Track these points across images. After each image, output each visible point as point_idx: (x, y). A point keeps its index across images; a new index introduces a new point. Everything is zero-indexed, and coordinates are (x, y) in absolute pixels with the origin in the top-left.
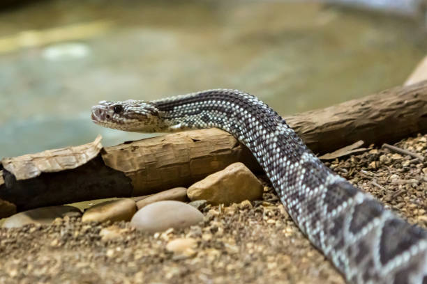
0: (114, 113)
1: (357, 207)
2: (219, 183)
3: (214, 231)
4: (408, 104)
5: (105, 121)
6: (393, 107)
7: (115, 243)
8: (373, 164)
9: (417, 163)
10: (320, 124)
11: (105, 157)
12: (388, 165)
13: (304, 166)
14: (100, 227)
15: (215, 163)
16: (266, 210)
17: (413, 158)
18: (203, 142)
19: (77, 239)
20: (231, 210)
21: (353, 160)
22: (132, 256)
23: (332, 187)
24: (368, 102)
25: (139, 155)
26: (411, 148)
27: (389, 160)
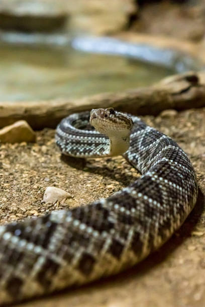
0: (110, 114)
2: (10, 132)
5: (104, 119)
16: (34, 148)
20: (13, 147)
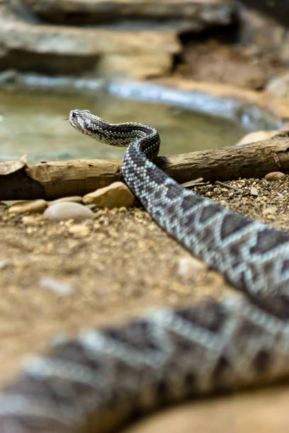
1: (205, 209)
2: (106, 194)
3: (102, 223)
4: (234, 158)
6: (225, 158)
7: (32, 225)
8: (209, 193)
9: (238, 194)
10: (174, 164)
11: (27, 170)
12: (219, 194)
13: (167, 186)
14: (22, 216)
15: (102, 182)
16: (136, 214)
17: (235, 191)
18: (96, 167)
19: (6, 221)
20: (113, 212)
21: (195, 189)
22: (45, 234)
23: (187, 198)
24: (207, 154)
25: (51, 171)
26: (234, 185)
27: (220, 192)
